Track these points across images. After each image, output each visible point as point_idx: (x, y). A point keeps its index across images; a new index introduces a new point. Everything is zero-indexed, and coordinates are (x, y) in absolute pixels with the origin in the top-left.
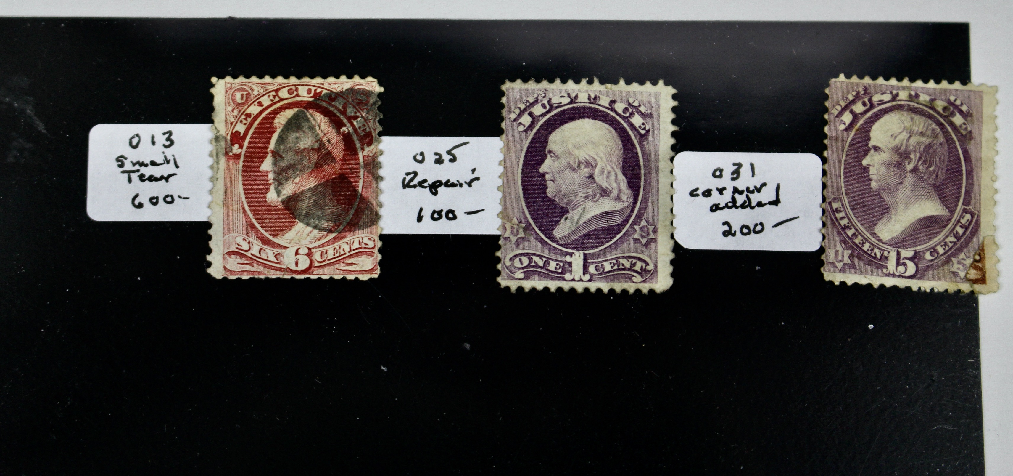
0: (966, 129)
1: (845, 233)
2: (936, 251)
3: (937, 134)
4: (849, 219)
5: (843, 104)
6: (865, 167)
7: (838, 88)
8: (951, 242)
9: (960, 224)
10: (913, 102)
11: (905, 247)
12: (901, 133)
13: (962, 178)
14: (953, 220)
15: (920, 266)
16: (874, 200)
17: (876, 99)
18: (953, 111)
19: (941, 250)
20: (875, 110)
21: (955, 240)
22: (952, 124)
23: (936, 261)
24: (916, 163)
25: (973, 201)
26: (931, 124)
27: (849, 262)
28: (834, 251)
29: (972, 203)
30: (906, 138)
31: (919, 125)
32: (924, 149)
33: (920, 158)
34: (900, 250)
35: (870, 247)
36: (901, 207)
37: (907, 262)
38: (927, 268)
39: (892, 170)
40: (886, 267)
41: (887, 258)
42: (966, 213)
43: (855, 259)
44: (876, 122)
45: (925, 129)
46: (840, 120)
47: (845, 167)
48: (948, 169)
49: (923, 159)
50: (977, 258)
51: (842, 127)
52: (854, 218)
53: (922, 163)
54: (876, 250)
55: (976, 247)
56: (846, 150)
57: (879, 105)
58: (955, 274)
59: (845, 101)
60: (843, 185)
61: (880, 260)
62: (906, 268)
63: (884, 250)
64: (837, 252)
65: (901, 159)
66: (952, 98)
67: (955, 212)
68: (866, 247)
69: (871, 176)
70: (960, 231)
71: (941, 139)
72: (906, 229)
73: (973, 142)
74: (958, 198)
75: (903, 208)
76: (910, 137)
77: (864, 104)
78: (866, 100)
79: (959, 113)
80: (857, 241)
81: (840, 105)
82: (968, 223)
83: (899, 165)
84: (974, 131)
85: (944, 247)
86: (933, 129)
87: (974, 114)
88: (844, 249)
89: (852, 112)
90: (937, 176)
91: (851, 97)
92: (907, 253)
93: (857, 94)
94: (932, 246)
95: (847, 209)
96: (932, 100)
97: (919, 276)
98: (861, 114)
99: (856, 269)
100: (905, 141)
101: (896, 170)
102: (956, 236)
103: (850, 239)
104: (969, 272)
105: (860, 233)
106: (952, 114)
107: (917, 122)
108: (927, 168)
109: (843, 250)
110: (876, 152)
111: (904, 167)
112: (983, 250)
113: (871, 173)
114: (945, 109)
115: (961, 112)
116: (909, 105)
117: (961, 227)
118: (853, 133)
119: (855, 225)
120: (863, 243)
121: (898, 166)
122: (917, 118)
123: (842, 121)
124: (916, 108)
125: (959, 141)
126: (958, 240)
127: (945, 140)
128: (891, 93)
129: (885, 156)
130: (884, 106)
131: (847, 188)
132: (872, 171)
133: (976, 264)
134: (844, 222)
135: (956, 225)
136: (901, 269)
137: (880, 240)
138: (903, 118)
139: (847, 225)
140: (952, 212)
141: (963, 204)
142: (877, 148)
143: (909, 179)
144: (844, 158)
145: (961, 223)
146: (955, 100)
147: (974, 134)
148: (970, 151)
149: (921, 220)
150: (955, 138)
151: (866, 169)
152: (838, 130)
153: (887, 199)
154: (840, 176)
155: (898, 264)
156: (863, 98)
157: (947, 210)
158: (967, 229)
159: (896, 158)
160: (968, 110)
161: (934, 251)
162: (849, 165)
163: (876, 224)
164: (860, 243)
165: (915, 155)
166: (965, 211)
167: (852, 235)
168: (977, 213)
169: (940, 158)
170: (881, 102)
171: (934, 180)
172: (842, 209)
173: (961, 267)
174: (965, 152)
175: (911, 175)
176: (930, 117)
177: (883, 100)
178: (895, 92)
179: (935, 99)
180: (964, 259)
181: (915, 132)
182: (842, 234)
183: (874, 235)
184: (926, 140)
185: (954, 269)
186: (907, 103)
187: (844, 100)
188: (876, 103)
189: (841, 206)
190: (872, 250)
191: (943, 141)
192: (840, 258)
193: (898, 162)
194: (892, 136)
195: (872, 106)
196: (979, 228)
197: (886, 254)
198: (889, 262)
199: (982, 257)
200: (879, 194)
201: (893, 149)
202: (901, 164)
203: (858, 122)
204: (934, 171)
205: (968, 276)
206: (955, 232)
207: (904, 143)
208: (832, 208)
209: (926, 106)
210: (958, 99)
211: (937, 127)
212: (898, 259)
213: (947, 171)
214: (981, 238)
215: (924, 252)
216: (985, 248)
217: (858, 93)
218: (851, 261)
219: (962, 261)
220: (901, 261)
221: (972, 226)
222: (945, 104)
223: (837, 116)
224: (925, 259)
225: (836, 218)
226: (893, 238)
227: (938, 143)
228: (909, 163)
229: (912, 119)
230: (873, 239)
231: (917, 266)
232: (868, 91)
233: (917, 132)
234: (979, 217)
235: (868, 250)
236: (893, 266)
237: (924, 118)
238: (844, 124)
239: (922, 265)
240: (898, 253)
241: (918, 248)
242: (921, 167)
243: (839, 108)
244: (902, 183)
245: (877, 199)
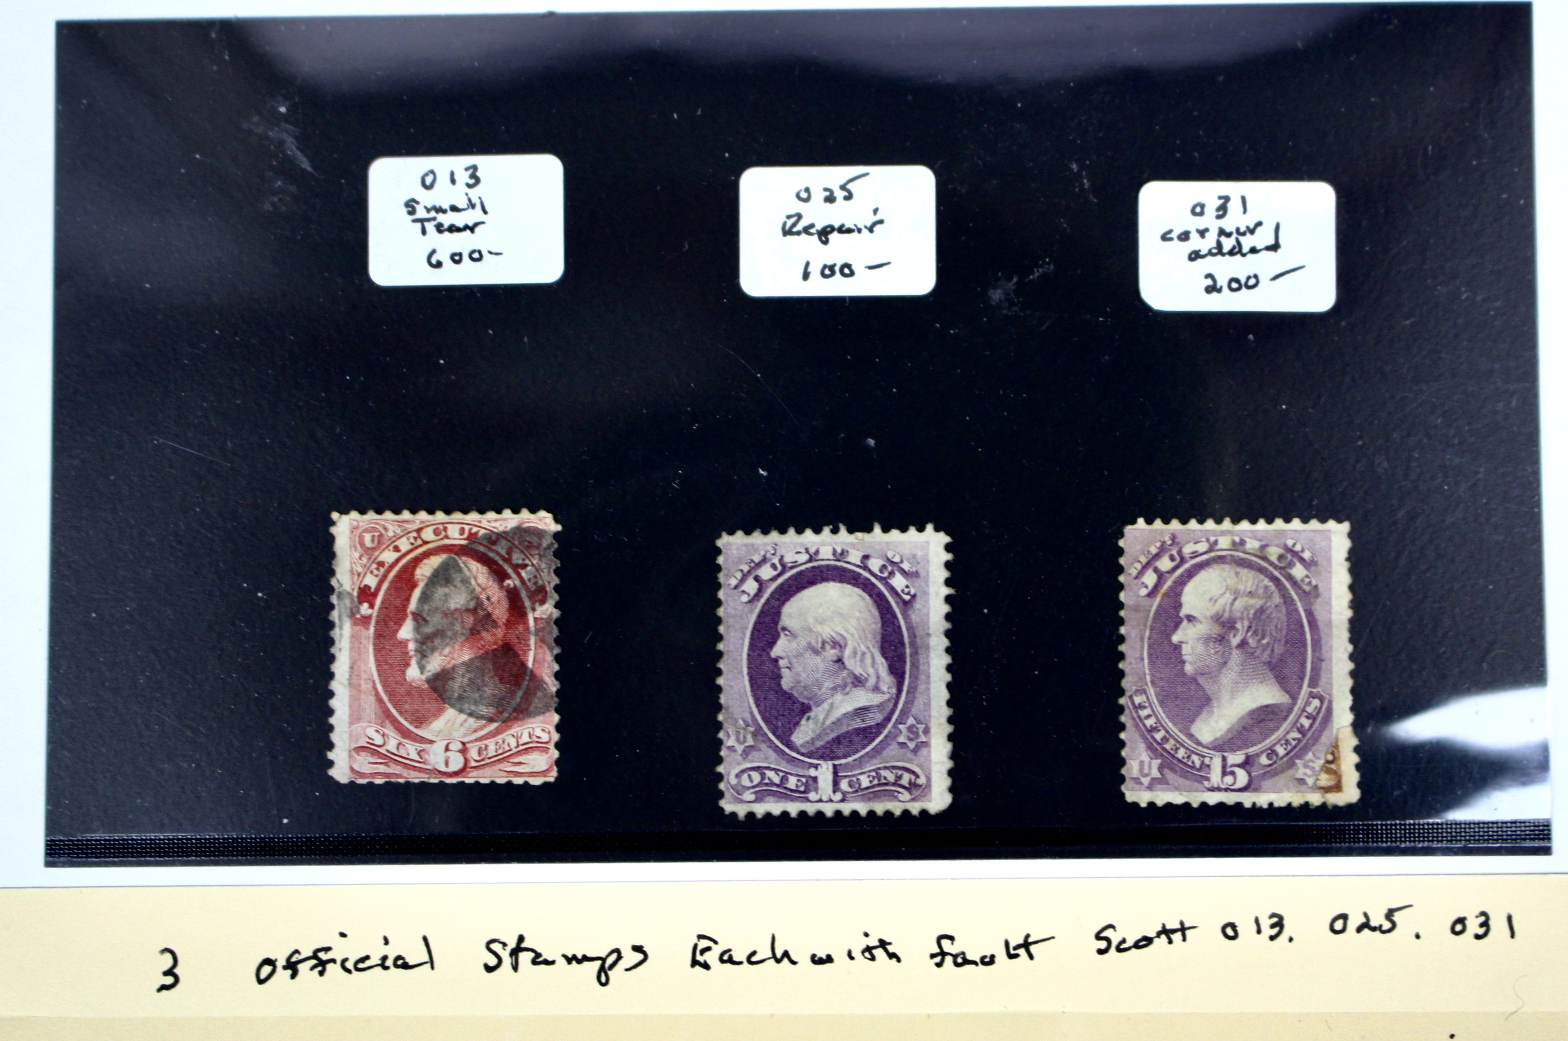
0: (1310, 583)
1: (1153, 737)
2: (1274, 752)
3: (1272, 593)
4: (1157, 717)
5: (1144, 560)
6: (1176, 645)
7: (1135, 538)
8: (1294, 739)
9: (1305, 714)
10: (1237, 551)
11: (1233, 750)
12: (1222, 595)
13: (1306, 650)
14: (1296, 709)
15: (1253, 774)
16: (1189, 690)
17: (1187, 550)
18: (1291, 561)
19: (1281, 751)
20: (1186, 566)
21: (1299, 736)
22: (1290, 578)
23: (1275, 766)
24: (1244, 634)
25: (1323, 680)
26: (1263, 580)
27: (1159, 776)
28: (1138, 761)
29: (1320, 684)
30: (1230, 601)
31: (1247, 582)
32: (1255, 614)
33: (1250, 627)
34: (1226, 754)
35: (1186, 753)
36: (1225, 696)
37: (1236, 769)
38: (1264, 776)
39: (1212, 646)
40: (1208, 779)
41: (1208, 766)
42: (1313, 698)
43: (1166, 771)
44: (1188, 581)
45: (1254, 587)
46: (1140, 583)
47: (1149, 646)
48: (1287, 640)
49: (1253, 628)
50: (1330, 757)
51: (1144, 592)
52: (1163, 715)
53: (1252, 635)
54: (1195, 758)
55: (1328, 743)
56: (1149, 623)
57: (1192, 558)
58: (1301, 781)
59: (1147, 555)
60: (1147, 671)
61: (1199, 770)
62: (1235, 778)
63: (1204, 757)
64: (1142, 763)
65: (1224, 630)
66: (1290, 543)
67: (1298, 698)
68: (1181, 753)
69: (1184, 657)
70: (1306, 723)
71: (1277, 599)
72: (1233, 726)
73: (1319, 600)
74: (1302, 679)
75: (1228, 697)
76: (1235, 599)
77: (1172, 558)
78: (1174, 552)
79: (1300, 562)
80: (1168, 746)
81: (1139, 562)
82: (1316, 711)
83: (1221, 639)
84: (1320, 585)
85: (1285, 746)
86: (1266, 587)
87: (1320, 562)
88: (1151, 759)
89: (1156, 570)
90: (1273, 650)
91: (1154, 550)
92: (1236, 758)
93: (1162, 545)
94: (1268, 746)
95: (1154, 703)
96: (1263, 547)
97: (1252, 786)
98: (1168, 572)
99: (1168, 783)
100: (1228, 606)
101: (1217, 646)
102: (1301, 730)
103: (1159, 744)
104: (1319, 777)
105: (1171, 736)
106: (1291, 565)
107: (1244, 578)
108: (1259, 641)
109: (1149, 759)
110: (1190, 624)
111: (1229, 641)
112: (1336, 746)
113: (1184, 652)
114: (1281, 557)
115: (1302, 560)
116: (1232, 556)
117: (1307, 717)
118: (1158, 599)
119: (1165, 725)
120: (1177, 749)
121: (1220, 641)
122: (1244, 572)
123: (1143, 583)
124: (1242, 559)
125: (1300, 600)
126: (1304, 736)
127: (1282, 601)
128: (1208, 540)
129: (1202, 629)
130: (1198, 560)
131: (1152, 675)
132: (1186, 650)
133: (1328, 765)
134: (1150, 722)
135: (1300, 716)
136: (1229, 779)
137: (1199, 743)
138: (1225, 574)
139: (1154, 725)
140: (1294, 698)
141: (1309, 686)
142: (1191, 618)
143: (1236, 656)
144: (1147, 634)
145: (1306, 712)
146: (1294, 545)
147: (1321, 590)
148: (1316, 613)
149: (1253, 712)
150: (1296, 597)
151: (1177, 648)
152: (1139, 596)
153: (1207, 687)
154: (1142, 659)
155: (1224, 773)
156: (1170, 550)
157: (1287, 696)
158: (1314, 719)
159: (1216, 630)
160: (1312, 557)
161: (1271, 753)
162: (1154, 644)
163: (1192, 721)
164: (1172, 749)
165: (1243, 624)
166: (1312, 696)
167: (1162, 739)
168: (1327, 696)
169: (1276, 626)
170: (1195, 555)
171: (1269, 656)
172: (1147, 704)
173: (1309, 772)
174: (1310, 614)
175: (1238, 652)
176: (1261, 570)
177: (1196, 552)
178: (1212, 539)
179: (1267, 545)
180: (1312, 761)
181: (1241, 592)
182: (1148, 739)
183: (1191, 736)
184: (1257, 603)
185: (1299, 775)
186: (1229, 552)
187: (1144, 555)
188: (1187, 556)
189: (1145, 699)
190: (1189, 757)
191: (1280, 603)
192: (1146, 771)
193: (1220, 635)
194: (1211, 599)
195: (1183, 560)
196: (1330, 717)
197: (1207, 761)
198: (1212, 772)
199: (1336, 756)
200: (1196, 680)
201: (1212, 618)
202: (1223, 638)
203: (1164, 583)
204: (1268, 644)
205: (1318, 782)
206: (1299, 725)
207: (1228, 608)
208: (1133, 703)
209: (1255, 556)
210: (1298, 543)
211: (1271, 584)
212: (1224, 767)
213: (1287, 642)
214: (1335, 731)
215: (1258, 755)
216: (1340, 744)
217: (1164, 543)
218: (1162, 774)
219: (1311, 764)
220: (1228, 770)
221: (1321, 715)
222: (1281, 551)
223: (1136, 578)
224: (1260, 764)
225: (1139, 717)
226: (1216, 739)
227: (1273, 606)
228: (1235, 636)
229: (1237, 574)
230: (1190, 743)
231: (1249, 774)
232: (1177, 540)
233: (1244, 592)
234: (1330, 702)
235: (1183, 758)
236: (1217, 776)
237: (1253, 572)
238: (1146, 587)
239: (1256, 772)
240: (1224, 759)
241: (1252, 750)
242: (1250, 641)
243: (1139, 566)
244: (1225, 663)
245: (1193, 687)
